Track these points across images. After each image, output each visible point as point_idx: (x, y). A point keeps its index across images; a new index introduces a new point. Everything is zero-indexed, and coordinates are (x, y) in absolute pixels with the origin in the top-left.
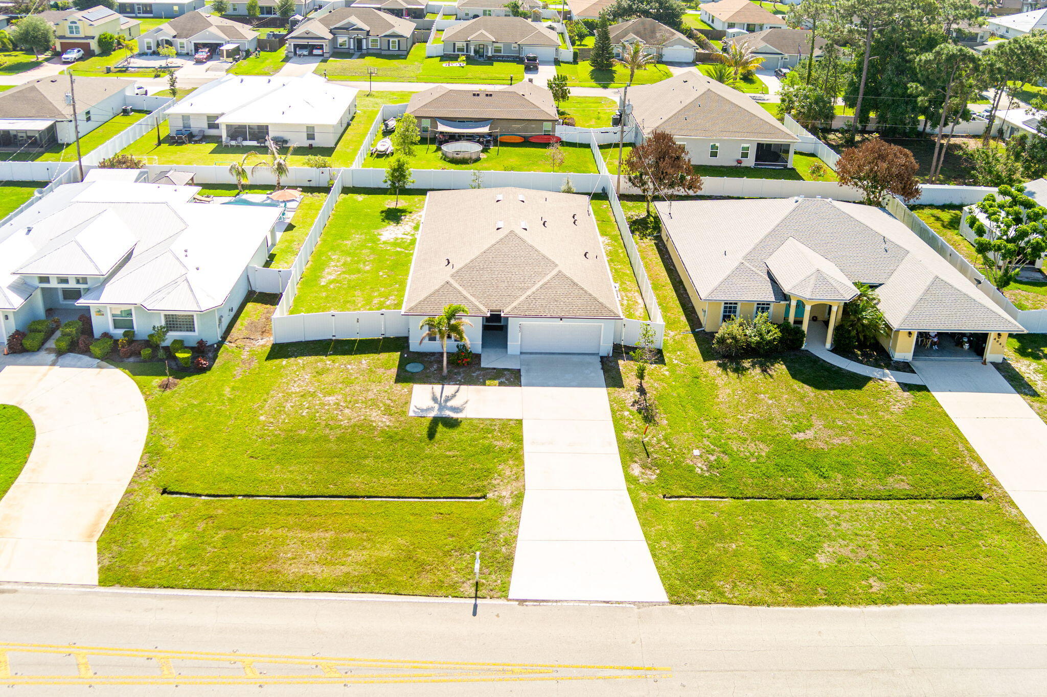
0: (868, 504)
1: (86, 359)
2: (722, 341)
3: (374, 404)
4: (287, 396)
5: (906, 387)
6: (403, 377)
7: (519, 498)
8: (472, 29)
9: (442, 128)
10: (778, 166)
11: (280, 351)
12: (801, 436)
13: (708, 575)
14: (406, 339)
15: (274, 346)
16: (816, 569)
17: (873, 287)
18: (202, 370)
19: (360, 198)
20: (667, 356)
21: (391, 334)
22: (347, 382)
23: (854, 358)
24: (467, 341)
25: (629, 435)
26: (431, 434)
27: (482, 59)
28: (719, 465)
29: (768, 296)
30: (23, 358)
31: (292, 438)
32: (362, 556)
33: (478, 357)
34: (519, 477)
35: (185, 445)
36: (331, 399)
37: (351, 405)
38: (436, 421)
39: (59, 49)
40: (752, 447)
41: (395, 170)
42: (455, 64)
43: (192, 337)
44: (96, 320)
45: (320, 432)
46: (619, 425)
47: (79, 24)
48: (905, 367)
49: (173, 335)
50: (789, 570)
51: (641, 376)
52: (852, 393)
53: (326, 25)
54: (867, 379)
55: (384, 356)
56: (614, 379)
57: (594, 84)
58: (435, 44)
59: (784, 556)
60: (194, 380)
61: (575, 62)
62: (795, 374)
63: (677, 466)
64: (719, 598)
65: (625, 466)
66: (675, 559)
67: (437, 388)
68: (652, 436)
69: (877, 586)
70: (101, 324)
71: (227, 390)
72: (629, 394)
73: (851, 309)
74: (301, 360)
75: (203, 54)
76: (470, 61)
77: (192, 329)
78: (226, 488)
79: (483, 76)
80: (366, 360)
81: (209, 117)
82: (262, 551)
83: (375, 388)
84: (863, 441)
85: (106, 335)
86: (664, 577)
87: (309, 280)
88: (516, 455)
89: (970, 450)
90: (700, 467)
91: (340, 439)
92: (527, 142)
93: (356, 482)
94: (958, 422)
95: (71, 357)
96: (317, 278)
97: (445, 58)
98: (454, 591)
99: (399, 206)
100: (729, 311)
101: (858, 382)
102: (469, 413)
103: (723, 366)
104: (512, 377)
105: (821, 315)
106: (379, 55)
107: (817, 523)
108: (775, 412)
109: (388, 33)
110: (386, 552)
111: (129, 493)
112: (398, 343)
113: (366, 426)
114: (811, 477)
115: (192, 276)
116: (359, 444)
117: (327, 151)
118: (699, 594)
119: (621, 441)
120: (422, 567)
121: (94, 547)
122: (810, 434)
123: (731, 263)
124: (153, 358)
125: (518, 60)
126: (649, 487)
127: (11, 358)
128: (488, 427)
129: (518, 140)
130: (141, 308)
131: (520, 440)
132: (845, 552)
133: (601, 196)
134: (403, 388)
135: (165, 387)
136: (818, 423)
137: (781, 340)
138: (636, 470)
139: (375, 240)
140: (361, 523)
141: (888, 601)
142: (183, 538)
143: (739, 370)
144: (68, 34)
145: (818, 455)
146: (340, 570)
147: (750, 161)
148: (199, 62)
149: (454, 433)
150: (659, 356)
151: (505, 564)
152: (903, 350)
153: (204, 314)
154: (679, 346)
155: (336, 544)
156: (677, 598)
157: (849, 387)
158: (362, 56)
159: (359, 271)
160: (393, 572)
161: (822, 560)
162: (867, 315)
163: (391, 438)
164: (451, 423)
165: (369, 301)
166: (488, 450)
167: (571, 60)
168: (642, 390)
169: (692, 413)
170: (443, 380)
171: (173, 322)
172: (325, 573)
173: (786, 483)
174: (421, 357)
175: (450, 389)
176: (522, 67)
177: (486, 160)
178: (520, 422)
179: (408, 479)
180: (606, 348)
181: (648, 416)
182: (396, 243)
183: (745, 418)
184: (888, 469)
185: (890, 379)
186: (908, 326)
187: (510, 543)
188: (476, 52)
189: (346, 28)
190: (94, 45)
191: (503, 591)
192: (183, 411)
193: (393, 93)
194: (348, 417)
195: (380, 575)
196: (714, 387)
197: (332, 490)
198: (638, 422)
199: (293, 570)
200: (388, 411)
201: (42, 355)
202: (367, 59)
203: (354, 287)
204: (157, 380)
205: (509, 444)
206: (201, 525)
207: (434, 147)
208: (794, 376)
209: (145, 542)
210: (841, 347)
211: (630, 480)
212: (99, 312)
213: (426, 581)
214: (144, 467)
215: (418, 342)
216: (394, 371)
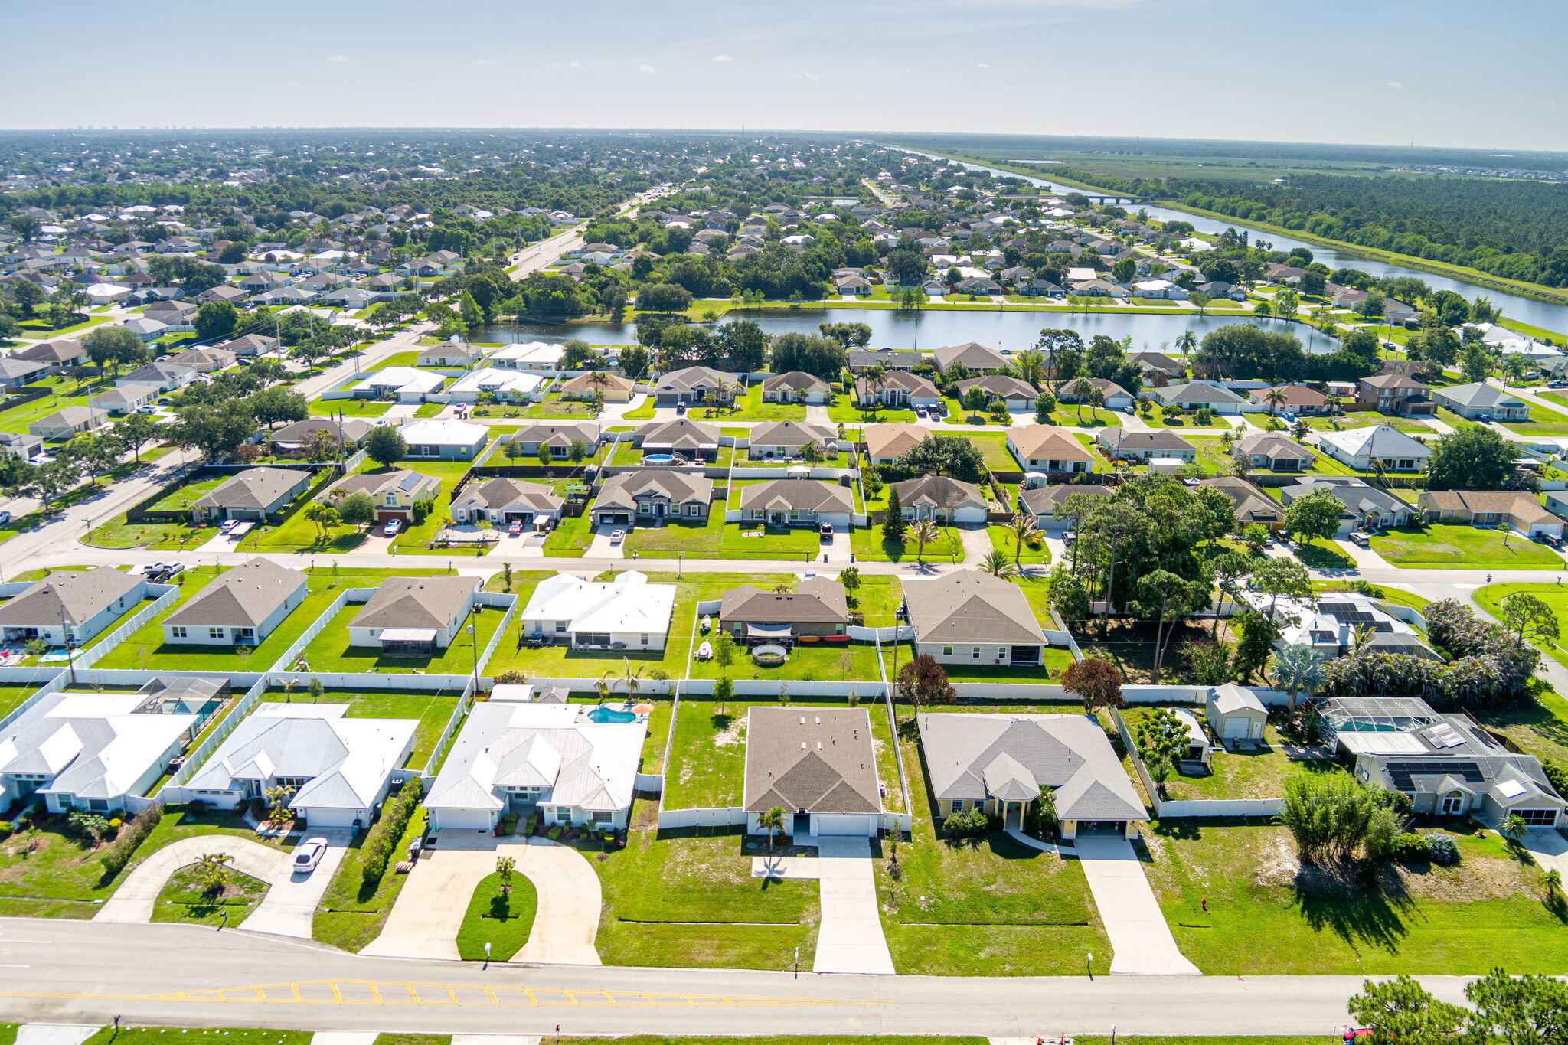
0: (1019, 927)
1: (545, 840)
2: (948, 826)
3: (730, 869)
4: (676, 864)
5: (1064, 857)
6: (746, 852)
7: (818, 923)
8: (769, 495)
9: (753, 632)
10: (1029, 664)
11: (664, 834)
12: (988, 888)
13: (918, 962)
14: (745, 826)
15: (660, 830)
16: (978, 960)
17: (1054, 788)
18: (621, 848)
19: (694, 704)
20: (913, 836)
21: (734, 822)
22: (711, 855)
23: (1038, 839)
24: (785, 830)
25: (883, 888)
26: (764, 887)
27: (778, 526)
28: (935, 905)
29: (983, 796)
30: (506, 839)
31: (684, 890)
32: (737, 952)
33: (791, 838)
34: (818, 912)
35: (624, 893)
36: (703, 866)
37: (716, 869)
38: (768, 879)
39: (376, 518)
40: (957, 895)
41: (721, 686)
42: (754, 534)
43: (610, 825)
44: (547, 814)
45: (700, 886)
46: (878, 882)
47: (396, 495)
48: (1070, 843)
49: (599, 824)
50: (964, 960)
51: (894, 850)
52: (1027, 861)
53: (629, 491)
54: (1039, 852)
55: (731, 838)
56: (877, 853)
57: (886, 557)
58: (732, 508)
59: (961, 953)
60: (616, 855)
61: (869, 526)
62: (994, 849)
63: (910, 905)
64: (923, 972)
65: (879, 906)
66: (902, 954)
67: (767, 859)
68: (897, 888)
69: (1008, 967)
70: (550, 817)
71: (638, 861)
72: (885, 863)
73: (1035, 804)
74: (679, 841)
75: (515, 527)
76: (770, 530)
77: (609, 820)
78: (654, 918)
79: (781, 549)
80: (720, 841)
81: (558, 623)
82: (682, 950)
83: (729, 859)
84: (1025, 892)
85: (554, 825)
86: (895, 962)
87: (673, 779)
88: (816, 899)
89: (1091, 897)
90: (923, 906)
91: (713, 890)
92: (822, 643)
93: (725, 914)
94: (1089, 880)
95: (535, 839)
96: (677, 779)
97: (746, 525)
98: (785, 968)
99: (726, 713)
100: (957, 805)
101: (1033, 853)
102: (787, 875)
103: (948, 844)
104: (813, 852)
105: (1015, 808)
106: (680, 522)
107: (986, 937)
108: (975, 873)
109: (689, 499)
110: (747, 950)
111: (602, 920)
112: (739, 829)
113: (727, 882)
114: (988, 912)
115: (607, 785)
116: (724, 894)
117: (658, 655)
118: (912, 970)
119: (878, 891)
120: (768, 958)
121: (593, 948)
122: (994, 887)
123: (959, 772)
124: (588, 839)
125: (815, 527)
126: (892, 917)
127: (497, 840)
128: (799, 883)
129: (814, 638)
130: (577, 808)
131: (818, 891)
132: (996, 952)
133: (881, 700)
134: (744, 859)
135: (602, 858)
136: (1000, 880)
137: (987, 826)
138: (885, 908)
139: (711, 745)
140: (731, 936)
141: (1012, 975)
142: (638, 944)
143: (958, 846)
144: (385, 505)
145: (996, 899)
146: (725, 959)
147: (1007, 661)
148: (514, 535)
149: (780, 887)
150: (907, 836)
151: (811, 956)
152: (1069, 831)
153: (618, 812)
154: (923, 828)
155: (720, 947)
156: (899, 972)
157: (1025, 857)
158: (665, 524)
159: (705, 773)
160: (753, 960)
161: (982, 955)
162: (1045, 809)
163: (743, 890)
164: (778, 881)
165: (716, 797)
166: (800, 896)
167: (865, 523)
168: (894, 860)
169: (924, 874)
170: (771, 854)
171: (598, 816)
172: (717, 960)
173: (974, 915)
174: (755, 838)
175: (775, 859)
176: (817, 536)
177: (791, 661)
178: (818, 880)
179: (755, 913)
180: (873, 831)
181: (896, 876)
182: (728, 748)
183: (955, 878)
184: (1036, 907)
185: (1056, 851)
186: (1071, 816)
187: (814, 946)
188: (774, 518)
189: (650, 495)
190: (409, 515)
191: (810, 968)
192: (617, 875)
193: (699, 575)
194: (715, 877)
195: (746, 961)
196: (941, 857)
197: (713, 918)
198: (889, 880)
199: (701, 959)
200: (739, 873)
201: (516, 838)
202: (671, 526)
203: (702, 786)
204: (595, 855)
205: (812, 893)
206: (646, 937)
207: (745, 649)
208: (993, 850)
209: (619, 945)
210: (1029, 831)
211: (882, 913)
212: (550, 810)
213: (770, 963)
214: (605, 907)
215: (753, 828)
216: (739, 848)
